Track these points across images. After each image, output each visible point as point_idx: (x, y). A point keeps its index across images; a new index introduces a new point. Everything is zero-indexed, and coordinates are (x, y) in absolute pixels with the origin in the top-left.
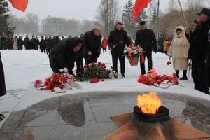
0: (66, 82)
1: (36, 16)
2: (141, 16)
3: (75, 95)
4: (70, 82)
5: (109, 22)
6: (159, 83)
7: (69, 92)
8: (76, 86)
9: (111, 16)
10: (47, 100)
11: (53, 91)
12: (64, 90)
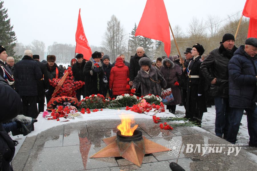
0: (69, 112)
1: (42, 43)
2: (147, 43)
3: (77, 124)
4: (73, 112)
5: (115, 48)
6: (148, 111)
7: (71, 121)
8: (78, 116)
9: (117, 42)
10: (54, 127)
11: (58, 120)
12: (67, 119)
